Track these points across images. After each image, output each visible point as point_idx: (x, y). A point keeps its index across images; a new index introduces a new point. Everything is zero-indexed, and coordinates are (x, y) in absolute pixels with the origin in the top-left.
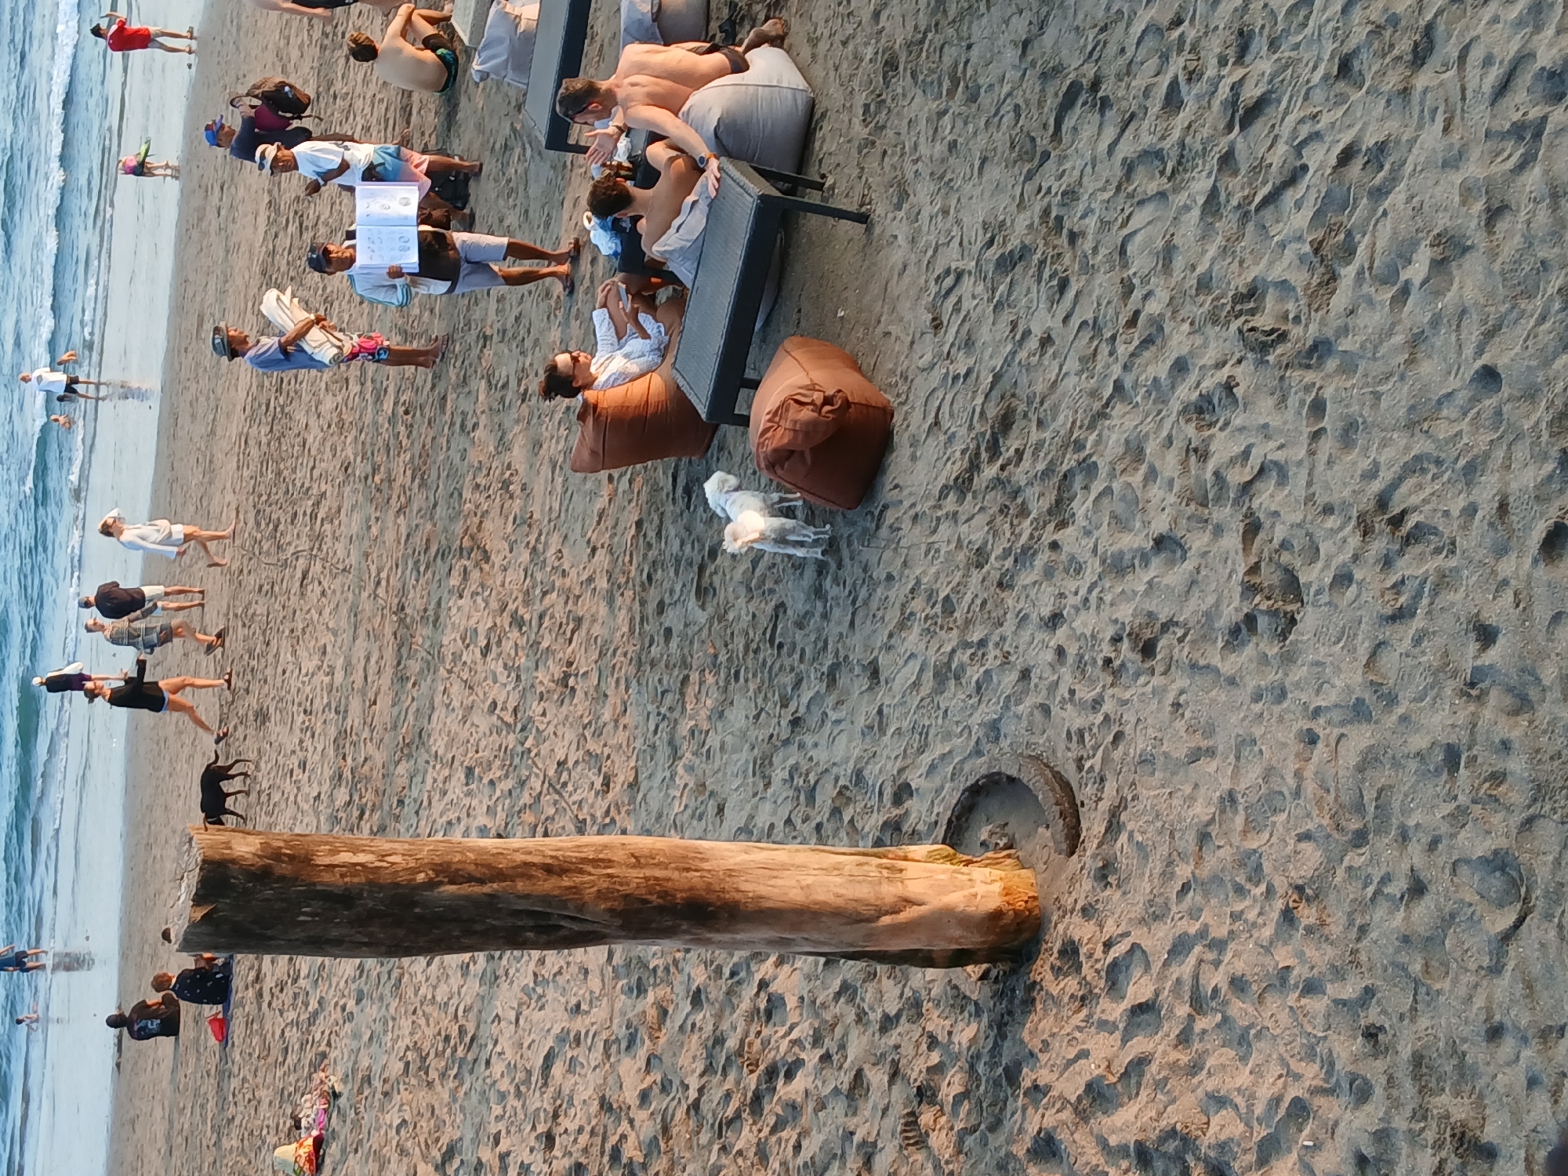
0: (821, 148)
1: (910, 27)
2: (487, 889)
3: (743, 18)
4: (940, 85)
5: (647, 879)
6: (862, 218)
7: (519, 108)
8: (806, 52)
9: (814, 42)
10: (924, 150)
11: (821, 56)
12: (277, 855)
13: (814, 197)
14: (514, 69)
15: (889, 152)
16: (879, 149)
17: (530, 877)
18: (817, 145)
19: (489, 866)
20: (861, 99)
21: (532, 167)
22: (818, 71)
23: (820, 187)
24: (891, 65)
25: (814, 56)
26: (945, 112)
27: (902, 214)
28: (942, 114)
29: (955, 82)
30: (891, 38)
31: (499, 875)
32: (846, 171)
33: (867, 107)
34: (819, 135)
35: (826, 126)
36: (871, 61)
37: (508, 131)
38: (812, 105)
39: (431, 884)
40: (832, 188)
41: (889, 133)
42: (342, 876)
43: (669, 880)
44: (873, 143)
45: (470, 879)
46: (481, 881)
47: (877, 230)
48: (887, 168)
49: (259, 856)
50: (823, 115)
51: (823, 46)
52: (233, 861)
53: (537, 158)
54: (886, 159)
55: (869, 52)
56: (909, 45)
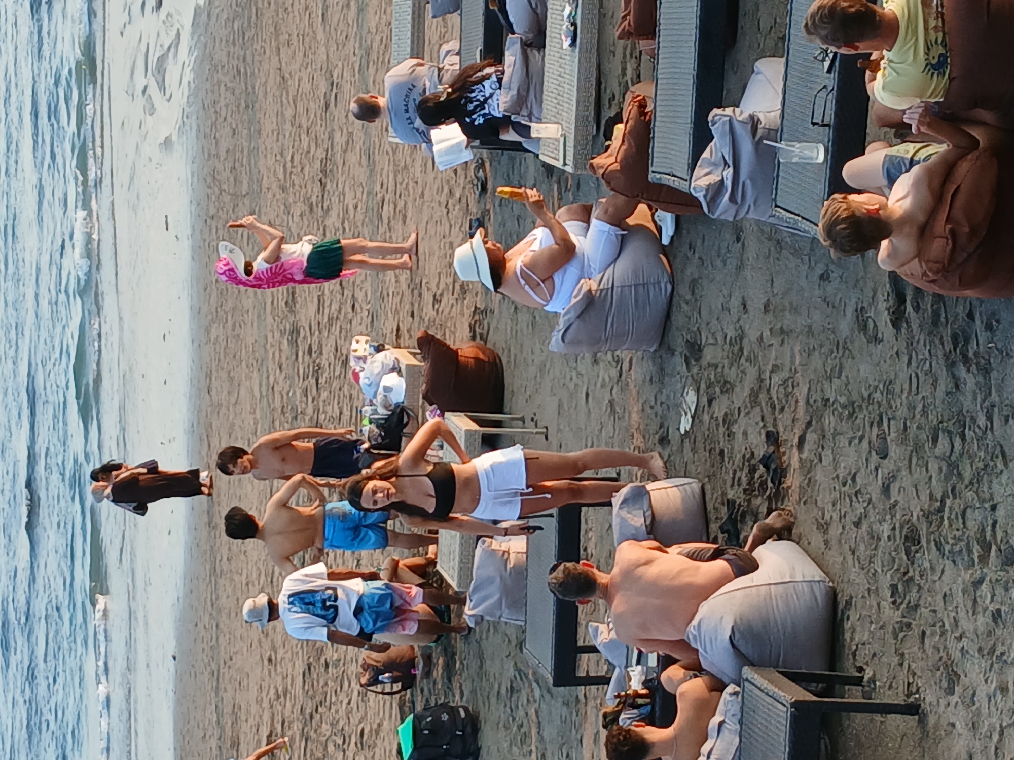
0: (852, 639)
1: (924, 497)
3: (743, 515)
4: (970, 552)
6: (912, 709)
7: (521, 645)
8: (816, 539)
9: (823, 527)
10: (966, 624)
11: (834, 543)
13: (854, 695)
14: (509, 607)
15: (928, 633)
16: (916, 632)
18: (847, 636)
20: (886, 580)
21: (543, 706)
22: (834, 558)
23: (859, 681)
24: (912, 539)
25: (826, 542)
26: (981, 581)
27: (954, 699)
28: (978, 583)
29: (986, 547)
30: (908, 511)
32: (884, 659)
33: (894, 588)
34: (847, 625)
35: (854, 615)
36: (889, 537)
37: (511, 672)
38: (833, 596)
40: (873, 680)
41: (925, 611)
44: (909, 625)
47: (932, 720)
48: (930, 651)
50: (848, 604)
51: (835, 531)
53: (547, 696)
54: (927, 641)
55: (885, 530)
56: (927, 515)
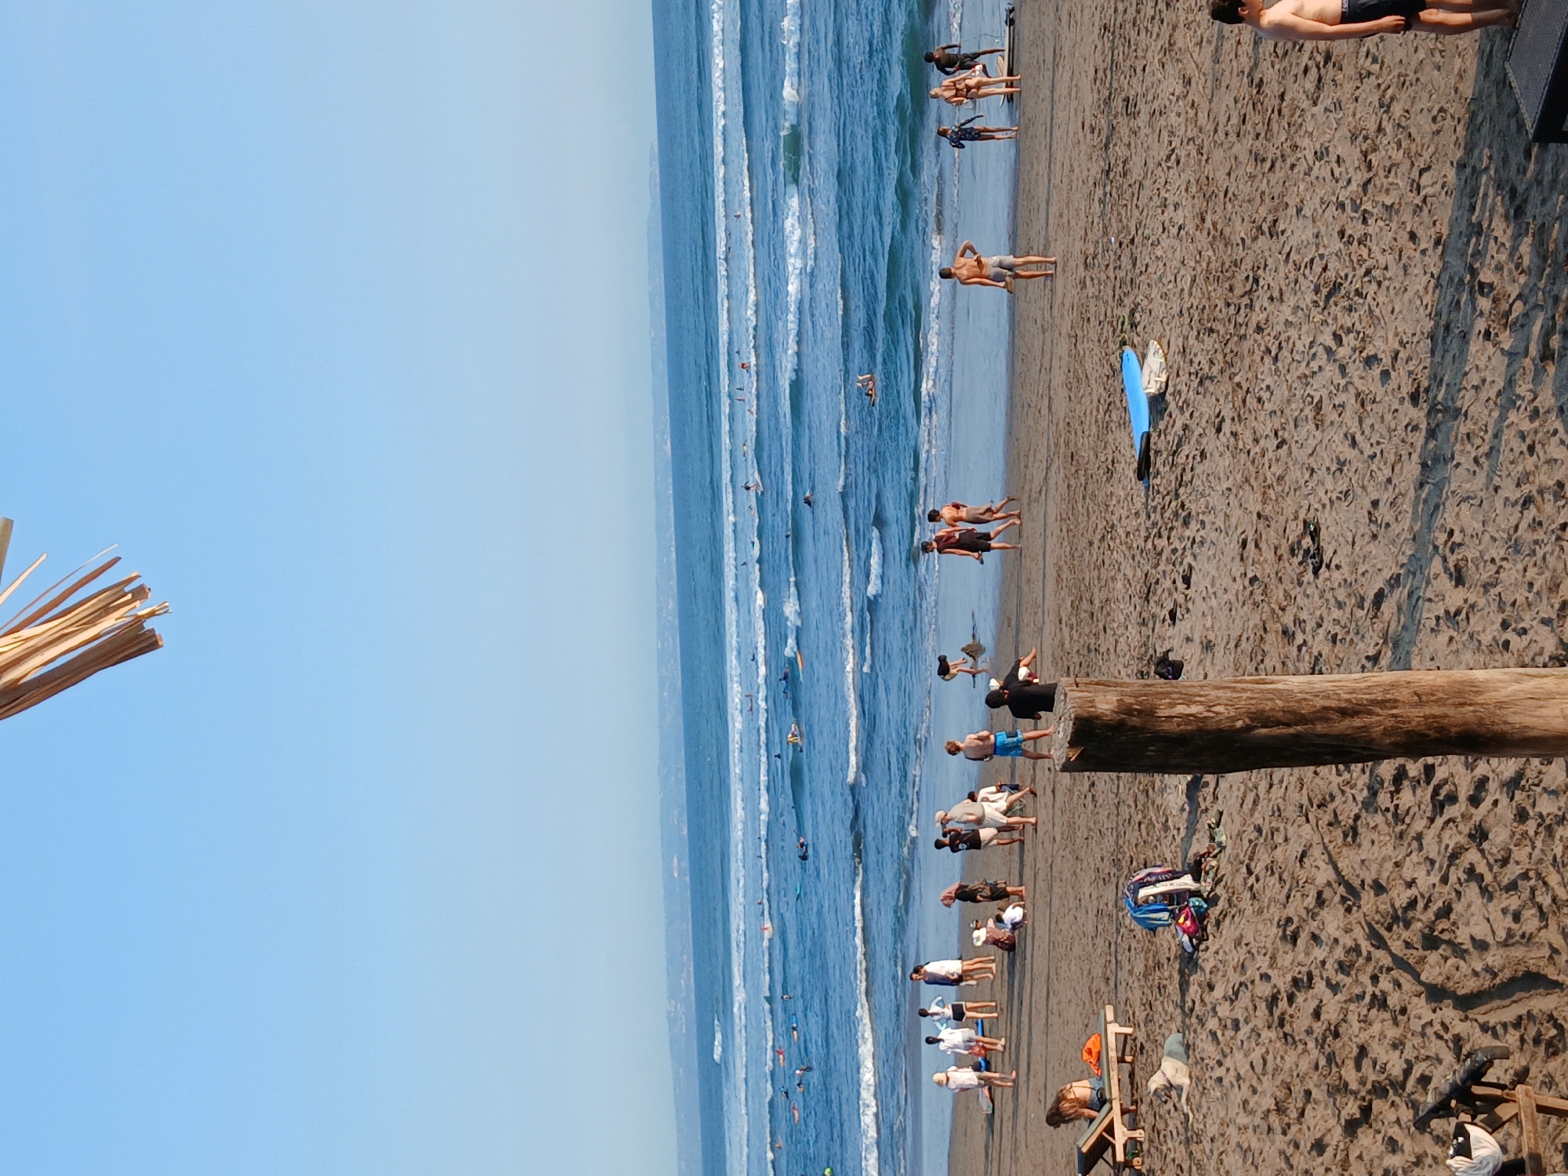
2: (1291, 730)
5: (1426, 717)
12: (1129, 711)
17: (1327, 720)
19: (1294, 712)
31: (1302, 719)
39: (1248, 729)
42: (1179, 725)
43: (1446, 716)
45: (1279, 723)
46: (1288, 725)
49: (1116, 713)
52: (1098, 717)
